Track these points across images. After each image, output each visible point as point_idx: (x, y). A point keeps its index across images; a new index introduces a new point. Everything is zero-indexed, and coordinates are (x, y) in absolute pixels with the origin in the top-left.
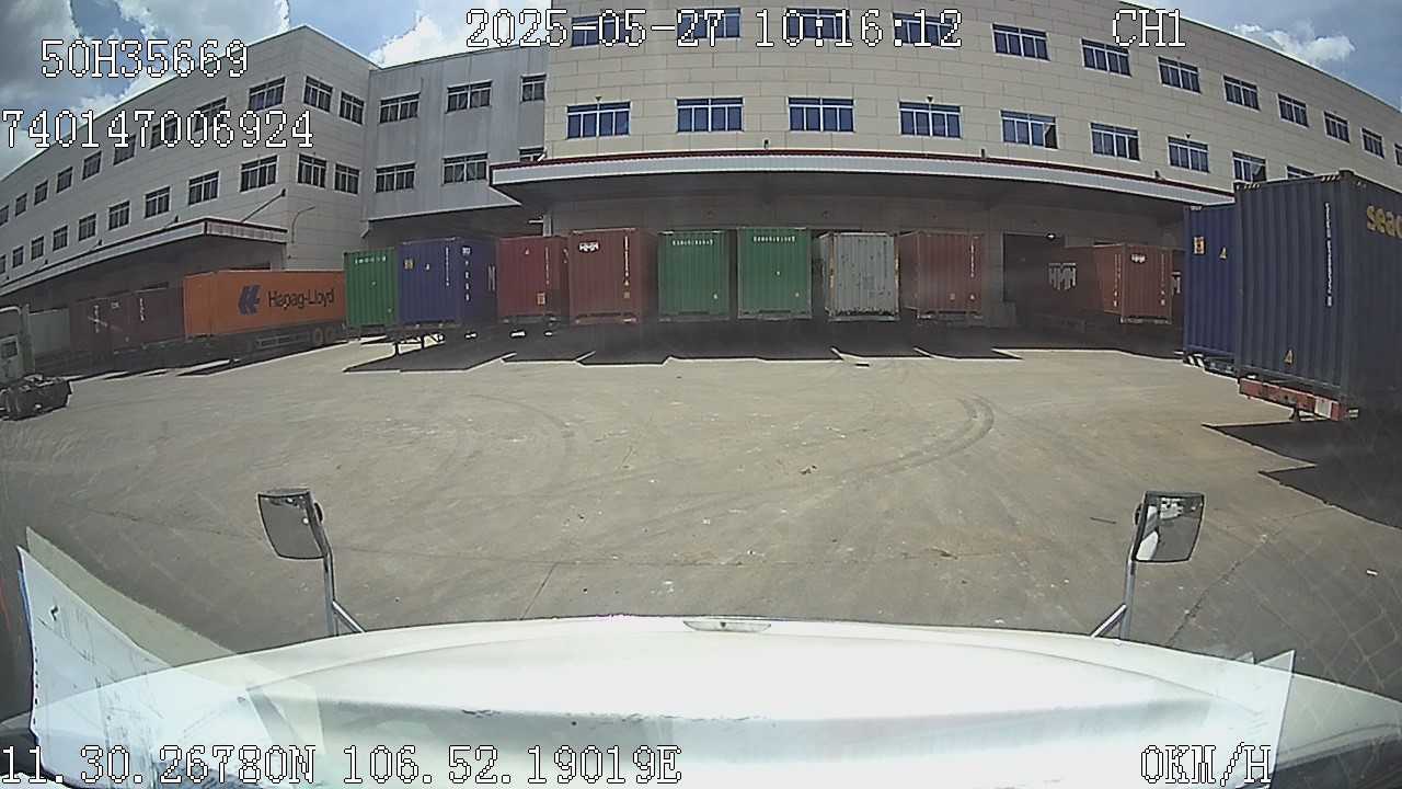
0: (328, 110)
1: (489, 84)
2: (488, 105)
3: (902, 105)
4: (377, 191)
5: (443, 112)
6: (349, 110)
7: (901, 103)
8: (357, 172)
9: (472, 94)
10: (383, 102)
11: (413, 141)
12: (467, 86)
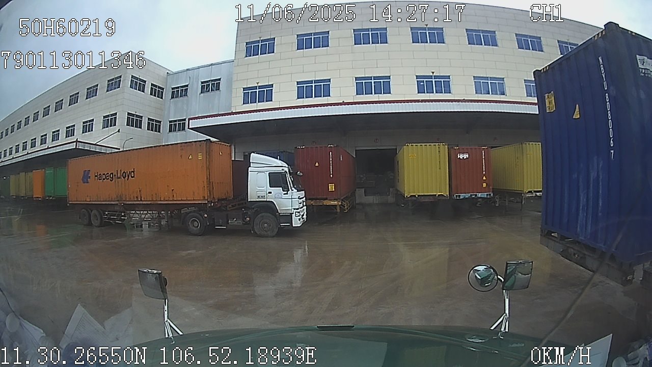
0: (144, 92)
1: (220, 79)
2: (219, 89)
3: (417, 77)
4: (170, 131)
5: (199, 93)
6: (155, 93)
7: (417, 76)
8: (160, 122)
9: (212, 84)
10: (173, 89)
11: (185, 108)
12: (210, 81)
